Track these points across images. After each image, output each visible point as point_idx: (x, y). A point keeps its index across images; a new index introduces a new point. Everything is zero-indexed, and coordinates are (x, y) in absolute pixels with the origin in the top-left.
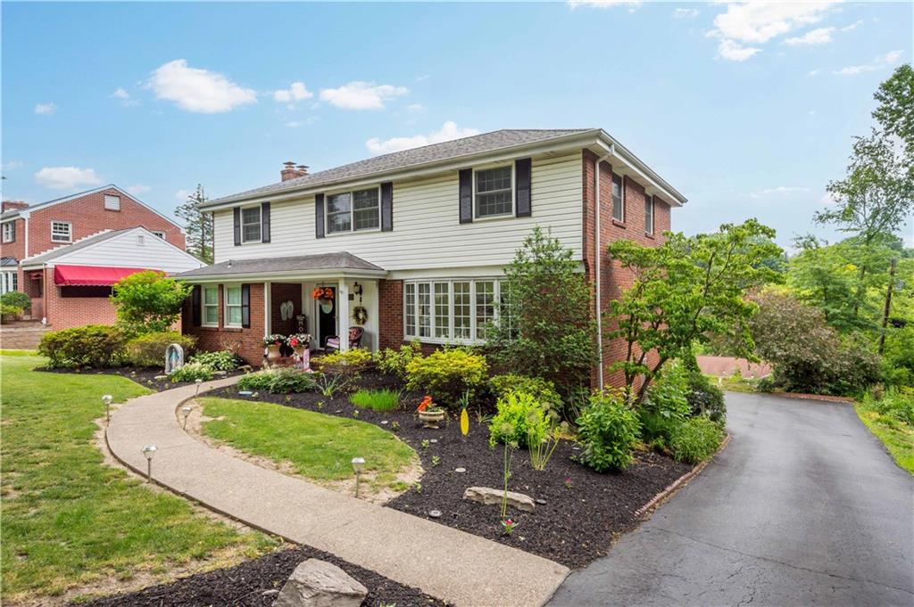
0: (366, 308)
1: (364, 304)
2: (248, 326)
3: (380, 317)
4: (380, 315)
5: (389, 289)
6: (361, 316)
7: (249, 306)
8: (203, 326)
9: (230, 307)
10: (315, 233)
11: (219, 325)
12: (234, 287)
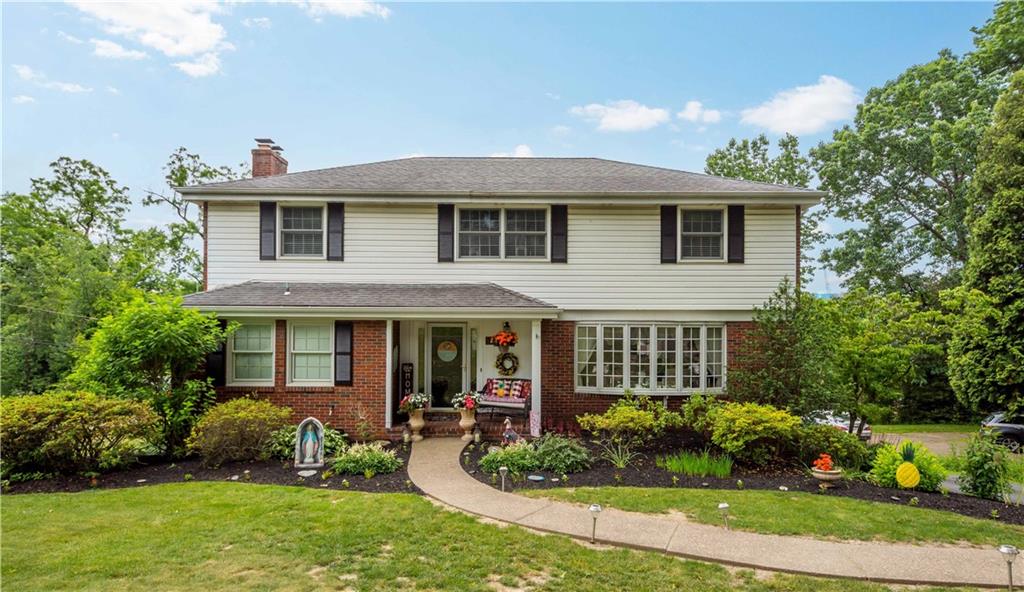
2: (350, 383)
3: (542, 366)
4: (542, 362)
5: (557, 333)
6: (508, 364)
7: (351, 354)
8: (228, 385)
9: (296, 354)
10: (436, 255)
11: (276, 383)
12: (309, 325)
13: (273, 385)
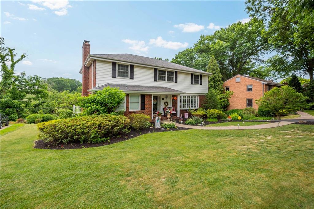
0: (168, 102)
1: (167, 101)
2: (144, 109)
6: (166, 104)
7: (144, 102)
9: (130, 103)
11: (126, 110)
12: (134, 95)
13: (126, 111)
